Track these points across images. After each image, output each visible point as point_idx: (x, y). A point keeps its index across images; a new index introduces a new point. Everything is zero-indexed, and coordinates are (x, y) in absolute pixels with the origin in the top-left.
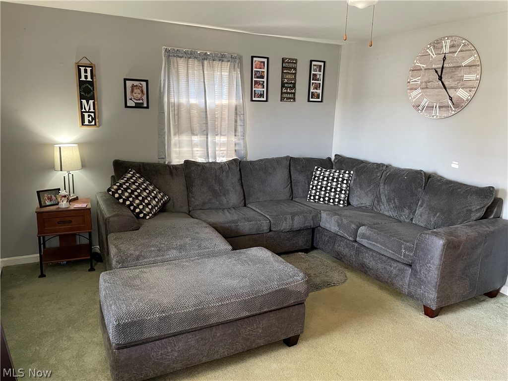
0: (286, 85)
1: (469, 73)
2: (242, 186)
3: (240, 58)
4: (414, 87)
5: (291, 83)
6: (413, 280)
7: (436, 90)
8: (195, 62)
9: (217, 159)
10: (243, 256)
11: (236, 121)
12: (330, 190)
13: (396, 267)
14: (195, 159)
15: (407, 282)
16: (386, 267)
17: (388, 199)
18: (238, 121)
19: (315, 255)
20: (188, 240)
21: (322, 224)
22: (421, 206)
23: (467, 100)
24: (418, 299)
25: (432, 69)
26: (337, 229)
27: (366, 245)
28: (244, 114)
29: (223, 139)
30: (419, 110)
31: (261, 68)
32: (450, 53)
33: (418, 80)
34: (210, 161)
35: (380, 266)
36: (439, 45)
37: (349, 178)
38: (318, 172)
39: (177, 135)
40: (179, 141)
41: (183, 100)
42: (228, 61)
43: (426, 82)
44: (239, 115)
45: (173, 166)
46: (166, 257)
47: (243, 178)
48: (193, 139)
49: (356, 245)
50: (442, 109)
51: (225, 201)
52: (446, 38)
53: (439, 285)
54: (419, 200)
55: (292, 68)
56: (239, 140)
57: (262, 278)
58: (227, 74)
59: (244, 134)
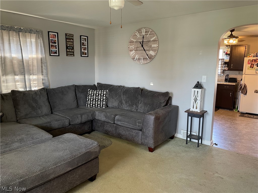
0: (69, 48)
1: (154, 44)
2: (49, 103)
3: (42, 32)
4: (132, 50)
5: (71, 47)
6: (143, 137)
7: (141, 51)
8: (14, 33)
9: (32, 88)
10: (61, 139)
11: (42, 67)
12: (98, 100)
13: (135, 132)
14: (18, 89)
15: (140, 138)
16: (130, 133)
17: (126, 102)
18: (43, 66)
19: (94, 134)
20: (23, 136)
21: (97, 118)
22: (141, 103)
23: (154, 55)
24: (146, 145)
25: (138, 42)
26: (105, 119)
27: (120, 124)
28: (46, 63)
29: (35, 77)
30: (134, 60)
31: (54, 38)
32: (145, 35)
33: (132, 47)
34: (28, 90)
35: (127, 133)
36: (140, 31)
37: (106, 93)
38: (91, 92)
39: (5, 76)
40: (6, 79)
41: (7, 55)
42: (35, 33)
43: (136, 48)
44: (43, 63)
45: (4, 94)
46: (12, 148)
47: (49, 98)
48: (15, 77)
49: (115, 125)
50: (144, 60)
51: (40, 112)
52: (143, 28)
53: (154, 137)
54: (139, 101)
55: (71, 39)
56: (45, 77)
57: (76, 148)
58: (34, 40)
59: (47, 73)
